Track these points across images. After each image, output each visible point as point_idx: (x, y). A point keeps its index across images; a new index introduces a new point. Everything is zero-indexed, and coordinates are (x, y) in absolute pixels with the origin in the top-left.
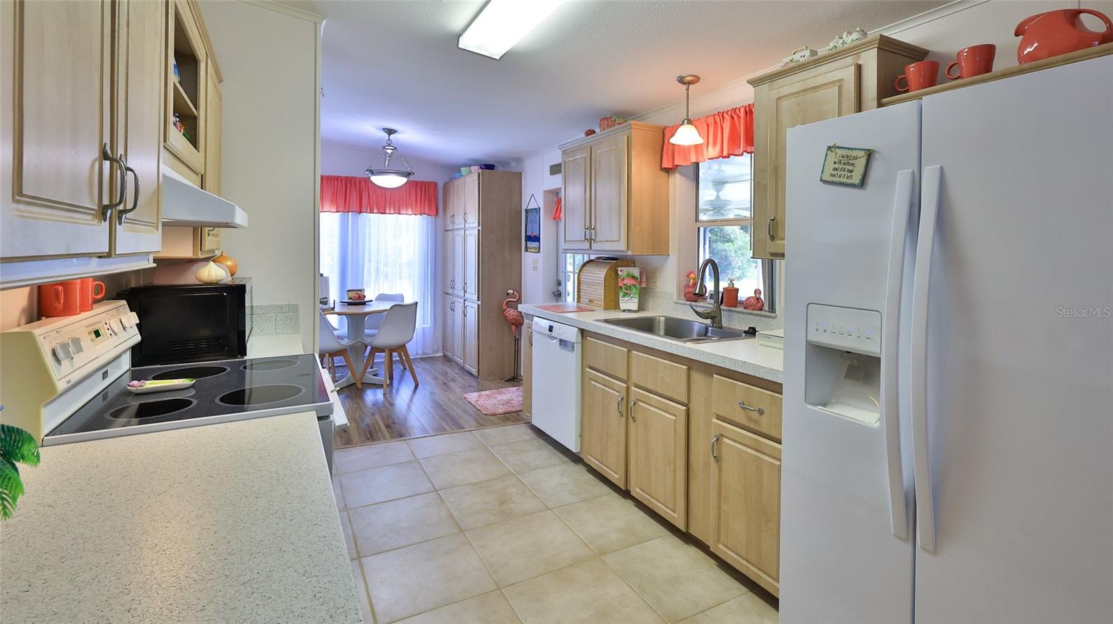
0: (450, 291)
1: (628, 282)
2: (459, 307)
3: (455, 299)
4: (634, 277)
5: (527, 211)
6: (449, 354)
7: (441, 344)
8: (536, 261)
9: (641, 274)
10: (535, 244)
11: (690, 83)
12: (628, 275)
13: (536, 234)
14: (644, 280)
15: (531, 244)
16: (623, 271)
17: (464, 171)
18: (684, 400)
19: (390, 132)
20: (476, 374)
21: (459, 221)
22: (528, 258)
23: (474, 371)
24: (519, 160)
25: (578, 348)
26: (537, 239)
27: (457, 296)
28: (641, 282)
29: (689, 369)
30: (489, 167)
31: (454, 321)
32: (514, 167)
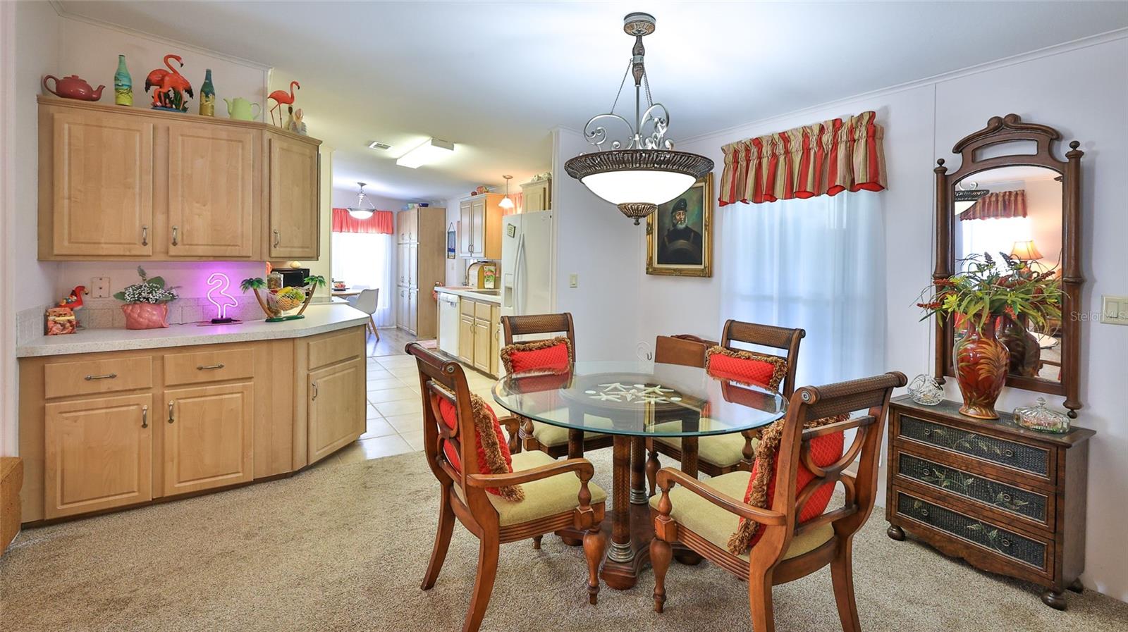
0: (401, 284)
1: (489, 274)
2: (406, 294)
3: (405, 289)
4: (491, 271)
5: (449, 233)
6: (400, 326)
7: (395, 321)
8: (453, 264)
9: (496, 270)
10: (452, 254)
11: (508, 178)
12: (489, 270)
13: (453, 247)
14: (498, 273)
15: (451, 254)
16: (487, 268)
17: (410, 205)
18: (489, 319)
19: (362, 185)
20: (415, 334)
21: (406, 237)
22: (449, 262)
23: (415, 333)
24: (445, 200)
25: (458, 305)
26: (453, 250)
27: (404, 287)
28: (495, 274)
29: (491, 306)
30: (425, 205)
31: (403, 304)
32: (442, 205)
